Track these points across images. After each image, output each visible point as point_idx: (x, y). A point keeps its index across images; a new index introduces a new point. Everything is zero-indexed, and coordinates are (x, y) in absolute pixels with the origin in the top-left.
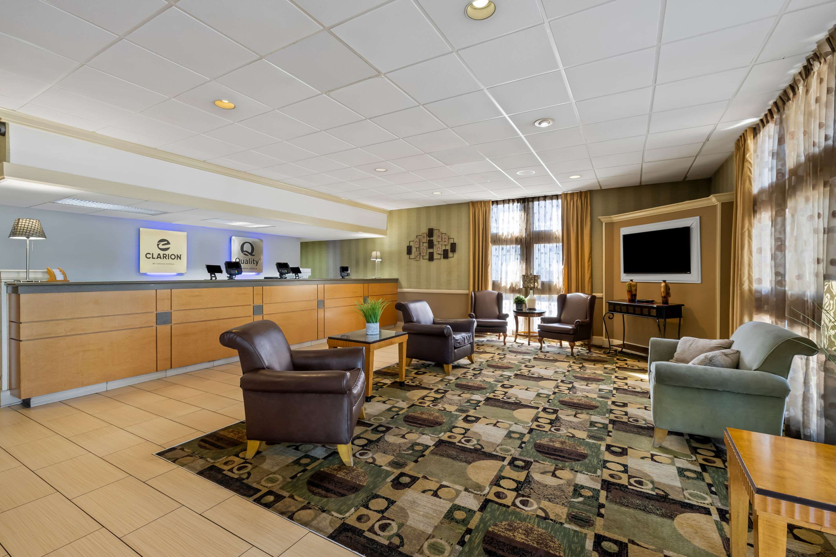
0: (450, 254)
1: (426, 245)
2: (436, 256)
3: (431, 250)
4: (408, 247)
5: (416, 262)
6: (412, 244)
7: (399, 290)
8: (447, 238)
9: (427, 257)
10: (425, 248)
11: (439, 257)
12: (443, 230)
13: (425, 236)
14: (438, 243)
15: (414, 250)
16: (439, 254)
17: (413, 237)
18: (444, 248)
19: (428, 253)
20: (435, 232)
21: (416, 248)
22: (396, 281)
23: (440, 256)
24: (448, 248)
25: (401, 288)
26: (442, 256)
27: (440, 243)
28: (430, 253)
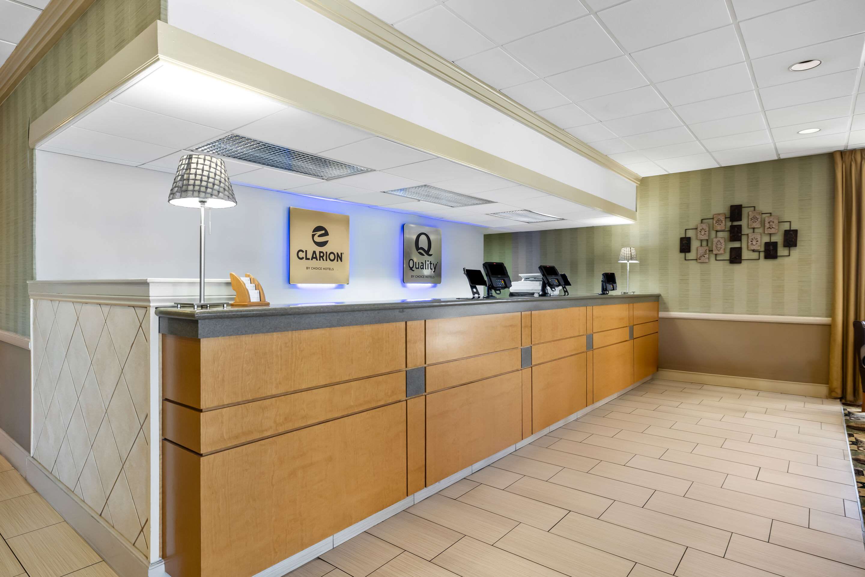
0: (782, 251)
1: (726, 235)
2: (745, 254)
3: (736, 245)
4: (682, 239)
5: (699, 265)
6: (690, 234)
7: (662, 314)
8: (776, 222)
9: (727, 256)
10: (722, 241)
11: (755, 255)
12: (764, 206)
13: (722, 218)
14: (751, 230)
15: (695, 244)
16: (754, 251)
17: (694, 222)
18: (766, 239)
19: (728, 251)
20: (745, 212)
21: (701, 241)
22: (657, 298)
23: (757, 254)
24: (778, 238)
25: (666, 309)
26: (762, 255)
27: (756, 230)
28: (732, 249)
